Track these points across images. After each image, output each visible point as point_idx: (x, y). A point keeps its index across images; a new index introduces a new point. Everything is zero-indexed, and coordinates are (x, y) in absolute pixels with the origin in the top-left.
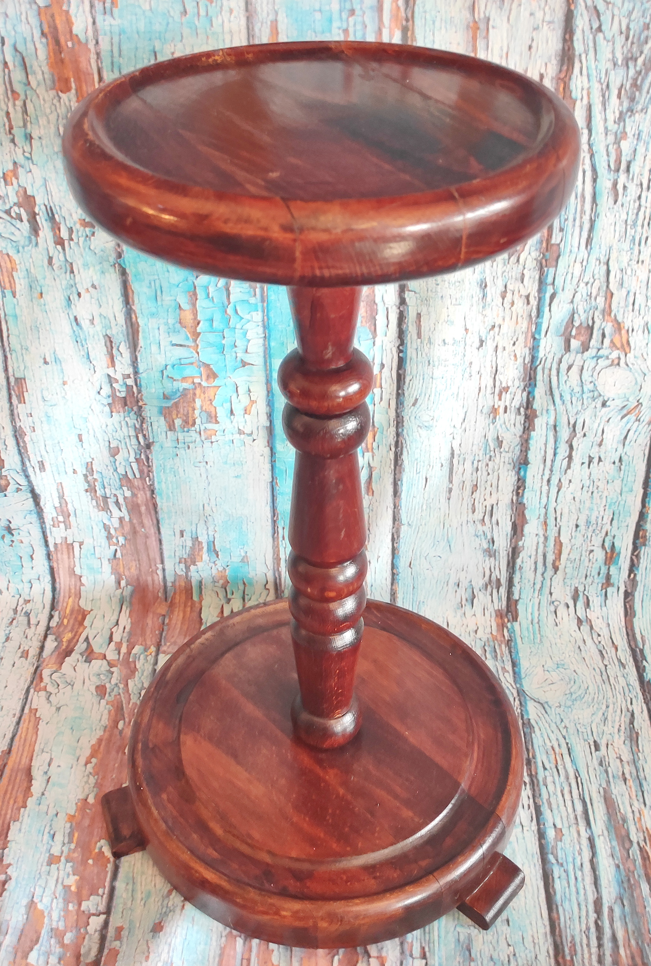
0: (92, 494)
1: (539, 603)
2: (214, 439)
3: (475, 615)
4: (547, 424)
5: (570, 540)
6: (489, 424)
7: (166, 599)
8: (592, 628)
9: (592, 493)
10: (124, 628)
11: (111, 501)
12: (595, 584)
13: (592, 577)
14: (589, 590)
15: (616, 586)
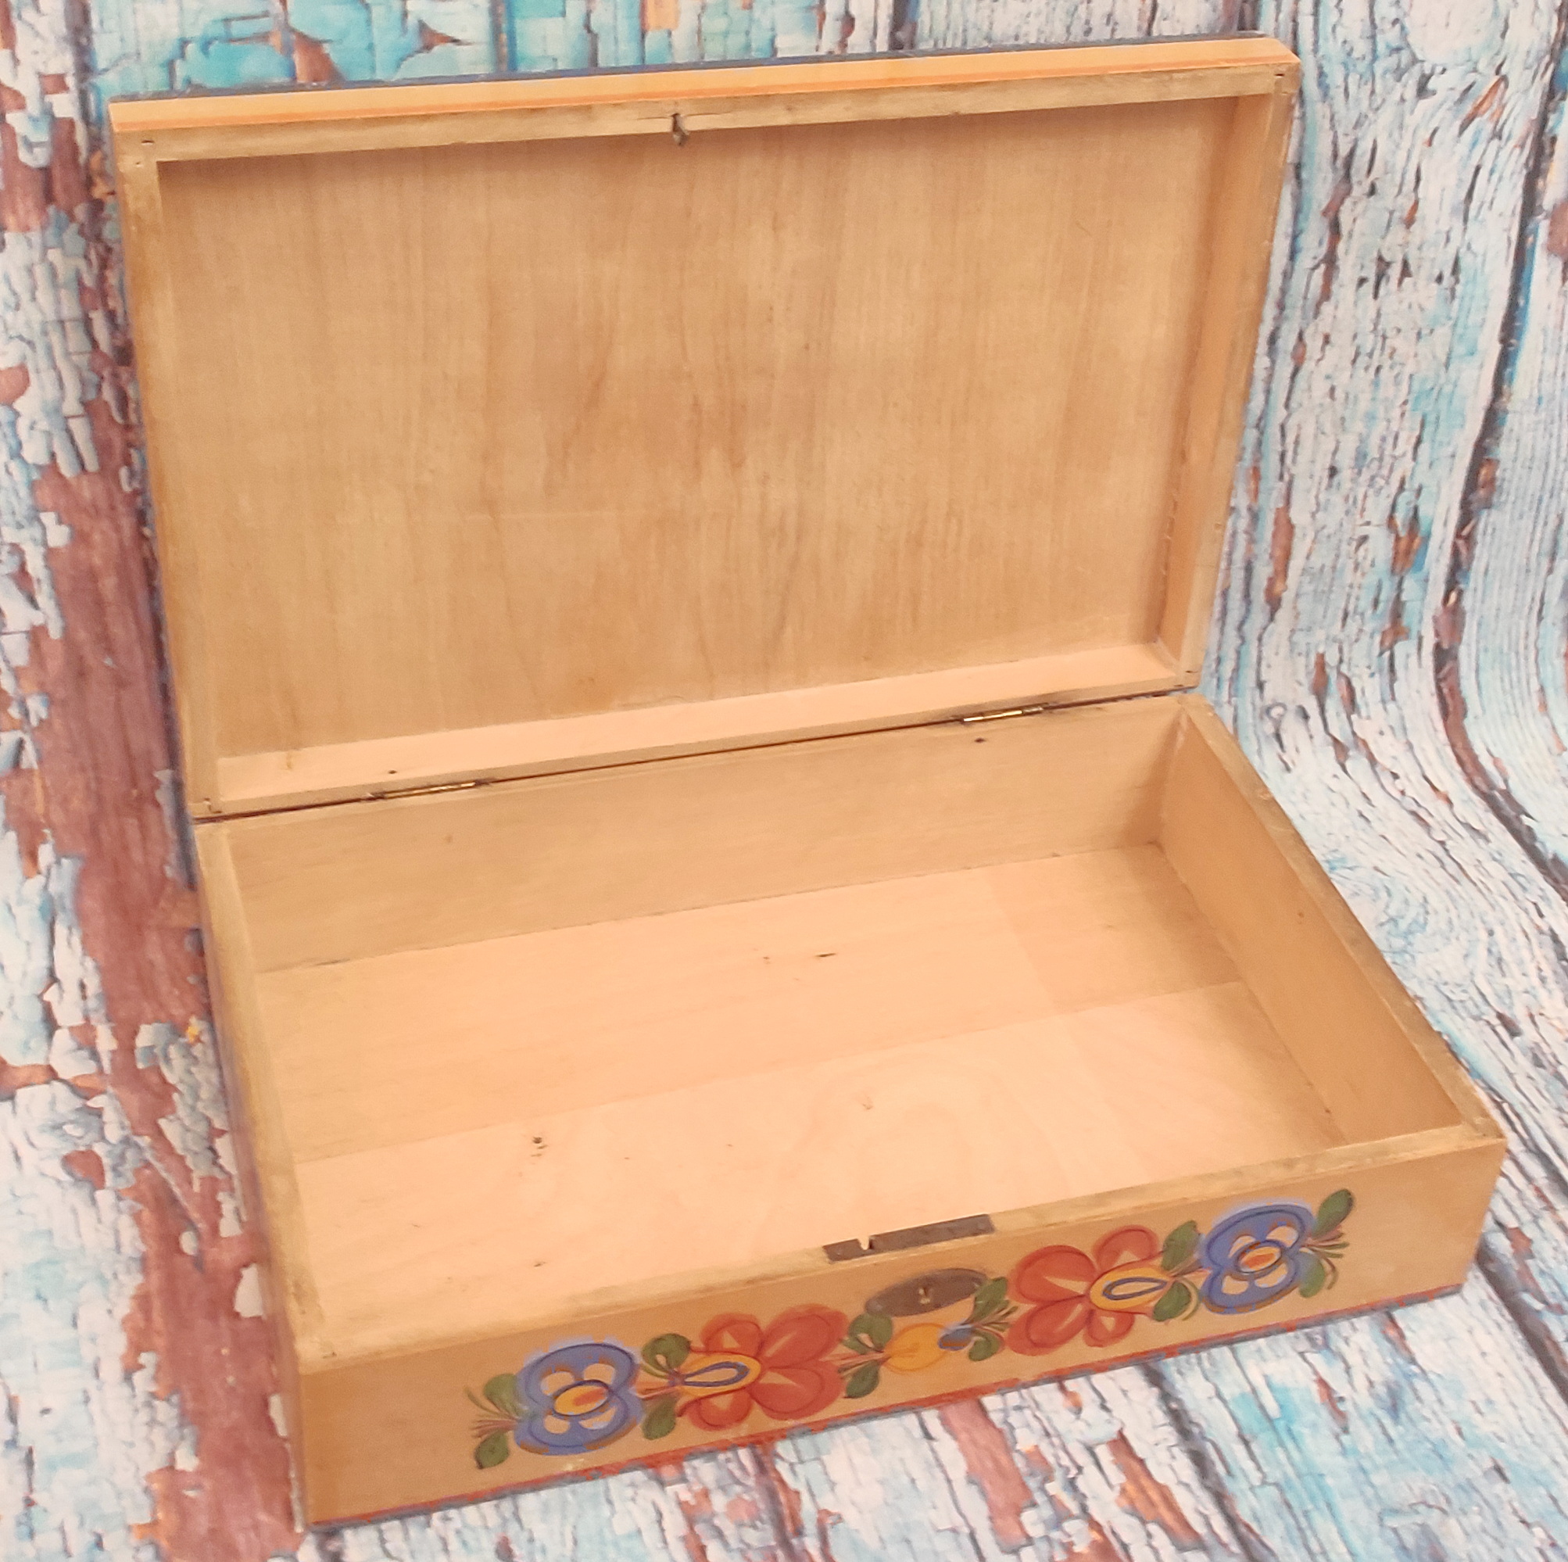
1: (1235, 720)
5: (1313, 515)
8: (1373, 761)
10: (83, 986)
12: (1365, 639)
13: (1358, 617)
14: (1350, 659)
15: (1414, 634)
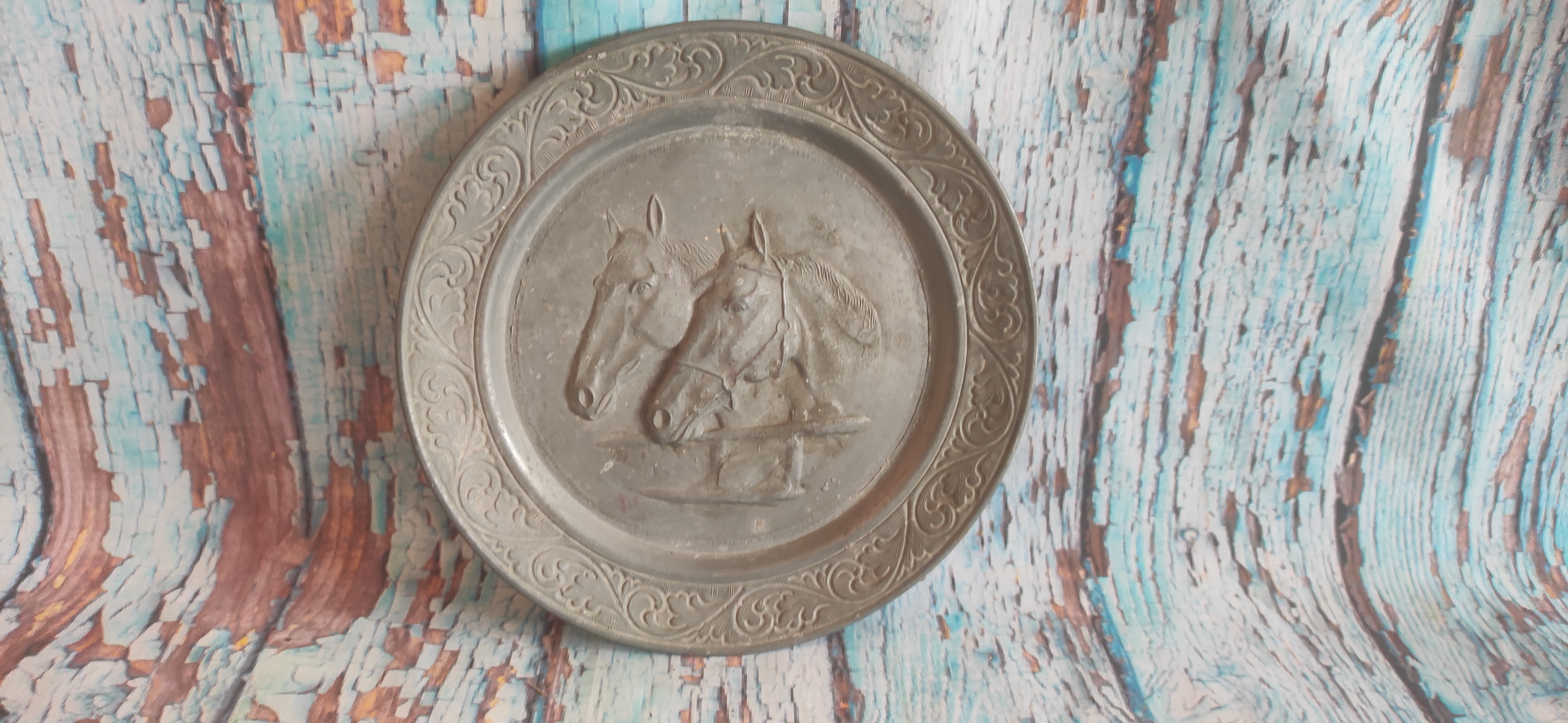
0: (117, 245)
1: (1152, 536)
2: (399, 81)
3: (1011, 562)
4: (1197, 39)
5: (1224, 365)
6: (1060, 45)
7: (307, 532)
8: (1272, 589)
9: (1286, 242)
10: (197, 594)
11: (162, 263)
12: (1272, 485)
13: (1265, 463)
14: (1258, 500)
15: (1317, 487)
